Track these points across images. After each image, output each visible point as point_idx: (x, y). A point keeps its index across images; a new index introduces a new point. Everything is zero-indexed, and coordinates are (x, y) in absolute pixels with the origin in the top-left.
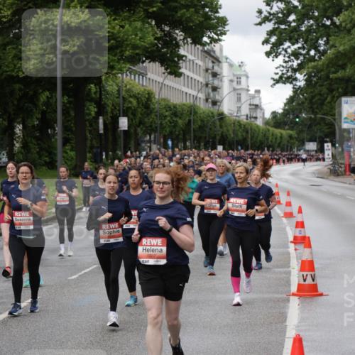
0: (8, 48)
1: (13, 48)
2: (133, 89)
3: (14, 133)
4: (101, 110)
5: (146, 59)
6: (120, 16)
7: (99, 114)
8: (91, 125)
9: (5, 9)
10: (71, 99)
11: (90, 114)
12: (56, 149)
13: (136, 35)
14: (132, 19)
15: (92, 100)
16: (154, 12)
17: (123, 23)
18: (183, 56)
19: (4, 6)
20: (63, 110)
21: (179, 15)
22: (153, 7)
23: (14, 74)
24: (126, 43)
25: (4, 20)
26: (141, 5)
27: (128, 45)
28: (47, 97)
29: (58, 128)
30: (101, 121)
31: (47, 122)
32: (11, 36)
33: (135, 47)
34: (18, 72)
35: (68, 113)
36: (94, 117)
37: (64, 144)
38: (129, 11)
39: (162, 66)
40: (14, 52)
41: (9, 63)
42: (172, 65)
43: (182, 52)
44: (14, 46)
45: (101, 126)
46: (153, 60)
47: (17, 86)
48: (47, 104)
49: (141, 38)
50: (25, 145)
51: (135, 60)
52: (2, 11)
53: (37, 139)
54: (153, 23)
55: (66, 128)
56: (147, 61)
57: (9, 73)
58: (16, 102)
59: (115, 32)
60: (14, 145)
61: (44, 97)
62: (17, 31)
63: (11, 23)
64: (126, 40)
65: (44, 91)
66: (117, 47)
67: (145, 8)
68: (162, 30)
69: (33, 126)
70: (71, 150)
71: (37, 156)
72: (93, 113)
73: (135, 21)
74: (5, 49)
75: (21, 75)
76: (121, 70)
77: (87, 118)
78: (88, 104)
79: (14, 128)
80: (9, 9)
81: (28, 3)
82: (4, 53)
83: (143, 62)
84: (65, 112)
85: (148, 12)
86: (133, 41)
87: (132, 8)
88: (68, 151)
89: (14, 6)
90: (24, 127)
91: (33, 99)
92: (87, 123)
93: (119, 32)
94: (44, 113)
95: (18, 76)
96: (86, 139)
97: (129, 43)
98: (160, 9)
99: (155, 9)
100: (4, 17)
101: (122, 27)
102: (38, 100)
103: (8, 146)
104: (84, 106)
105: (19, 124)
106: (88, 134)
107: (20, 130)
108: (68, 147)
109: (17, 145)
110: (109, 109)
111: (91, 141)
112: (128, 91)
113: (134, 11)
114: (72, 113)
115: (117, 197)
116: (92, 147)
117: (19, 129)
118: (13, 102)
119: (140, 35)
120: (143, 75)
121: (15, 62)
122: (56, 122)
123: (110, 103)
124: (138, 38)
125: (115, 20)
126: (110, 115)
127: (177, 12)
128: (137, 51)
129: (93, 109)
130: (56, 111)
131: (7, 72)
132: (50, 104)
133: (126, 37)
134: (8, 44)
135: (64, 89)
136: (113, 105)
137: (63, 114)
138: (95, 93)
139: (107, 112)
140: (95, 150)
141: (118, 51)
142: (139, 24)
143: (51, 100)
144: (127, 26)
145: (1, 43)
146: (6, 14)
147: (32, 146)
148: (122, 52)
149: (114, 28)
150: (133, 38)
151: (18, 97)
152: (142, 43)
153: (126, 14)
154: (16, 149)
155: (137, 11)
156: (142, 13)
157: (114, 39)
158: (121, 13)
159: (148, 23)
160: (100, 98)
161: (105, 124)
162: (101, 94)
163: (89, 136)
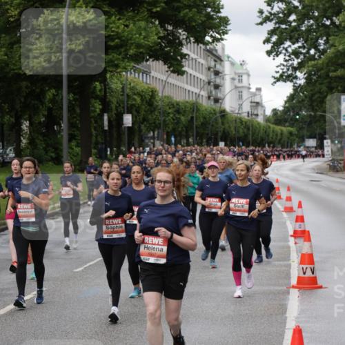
0: (15, 46)
2: (137, 87)
3: (20, 130)
4: (106, 108)
5: (150, 57)
6: (124, 15)
7: (103, 111)
8: (96, 122)
9: (12, 9)
10: (77, 97)
11: (95, 111)
12: (61, 144)
13: (140, 34)
14: (136, 19)
15: (97, 97)
16: (157, 12)
17: (127, 23)
18: (186, 55)
19: (11, 6)
20: (68, 107)
21: (182, 15)
22: (157, 7)
23: (21, 72)
24: (130, 42)
25: (12, 19)
26: (145, 6)
27: (132, 44)
28: (53, 94)
29: (64, 125)
30: (106, 117)
31: (53, 119)
32: (18, 35)
33: (139, 46)
35: (74, 109)
36: (99, 114)
37: (70, 140)
38: (133, 11)
39: (165, 64)
41: (17, 61)
42: (175, 64)
43: (185, 50)
45: (106, 123)
46: (157, 59)
47: (24, 84)
48: (53, 101)
49: (145, 37)
50: (32, 142)
51: (139, 58)
52: (10, 11)
53: (44, 135)
54: (157, 22)
55: (71, 125)
56: (151, 60)
57: (16, 71)
58: (23, 100)
59: (120, 31)
60: (21, 141)
61: (50, 93)
63: (18, 23)
64: (131, 39)
65: (50, 88)
66: (121, 46)
67: (150, 8)
68: (166, 30)
69: (40, 123)
70: (77, 146)
71: (43, 152)
72: (98, 110)
73: (139, 20)
74: (12, 48)
76: (125, 68)
77: (92, 114)
78: (93, 101)
79: (21, 124)
80: (16, 9)
81: (36, 3)
82: (11, 52)
83: (147, 60)
84: (71, 109)
85: (152, 12)
86: (137, 40)
87: (136, 8)
88: (74, 147)
89: (21, 6)
90: (31, 124)
91: (40, 96)
92: (92, 120)
93: (124, 31)
94: (50, 110)
95: (25, 74)
96: (91, 135)
97: (133, 42)
98: (163, 9)
99: (158, 9)
100: (12, 16)
101: (127, 26)
102: (44, 97)
103: (15, 142)
104: (90, 103)
105: (26, 121)
106: (93, 130)
107: (27, 126)
108: (73, 144)
109: (24, 141)
110: (113, 106)
111: (96, 137)
112: (132, 89)
113: (139, 11)
114: (78, 111)
115: (120, 193)
116: (97, 143)
117: (25, 126)
118: (20, 100)
119: (144, 34)
120: (147, 73)
122: (62, 119)
123: (114, 100)
124: (142, 37)
125: (119, 19)
126: (114, 112)
127: (179, 12)
128: (141, 50)
129: (98, 106)
130: (62, 108)
131: (14, 70)
132: (56, 101)
133: (130, 36)
134: (15, 43)
135: (69, 87)
136: (117, 103)
137: (69, 111)
138: (100, 91)
139: (111, 109)
140: (100, 146)
141: (123, 50)
142: (143, 24)
143: (57, 98)
144: (131, 25)
145: (8, 42)
146: (13, 14)
147: (38, 141)
148: (126, 50)
149: (118, 27)
150: (137, 37)
151: (25, 94)
152: (146, 42)
153: (130, 14)
154: (23, 145)
155: (141, 11)
156: (146, 13)
157: (119, 38)
158: (125, 13)
159: (152, 23)
160: (105, 95)
161: (109, 120)
162: (105, 92)
163: (94, 133)
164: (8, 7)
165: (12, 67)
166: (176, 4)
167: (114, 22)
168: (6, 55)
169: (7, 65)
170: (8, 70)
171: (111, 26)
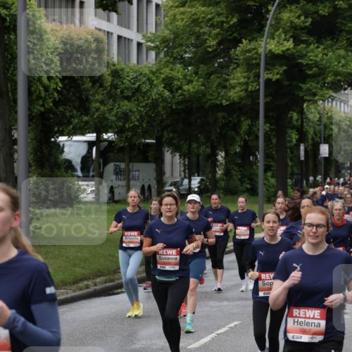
0: (212, 77)
1: (218, 77)
3: (217, 160)
4: (302, 137)
5: (349, 86)
6: (323, 44)
7: (300, 141)
8: (292, 153)
9: (210, 39)
10: (273, 127)
11: (291, 141)
12: (257, 176)
13: (339, 62)
14: (334, 48)
15: (293, 127)
17: (326, 51)
19: (209, 36)
20: (265, 138)
23: (218, 102)
24: (327, 70)
25: (210, 50)
26: (345, 35)
27: (330, 72)
28: (249, 125)
29: (260, 156)
30: (302, 147)
31: (249, 150)
32: (216, 65)
33: (336, 74)
34: (221, 100)
35: (270, 140)
36: (295, 145)
37: (265, 171)
38: (332, 39)
40: (218, 80)
41: (213, 91)
44: (218, 75)
45: (302, 153)
47: (220, 114)
49: (343, 66)
50: (227, 173)
51: (336, 87)
52: (208, 42)
53: (239, 166)
55: (267, 156)
56: (349, 89)
57: (213, 101)
58: (218, 131)
59: (318, 59)
60: (216, 172)
61: (245, 125)
62: (222, 60)
63: (216, 53)
64: (329, 67)
65: (246, 119)
66: (319, 75)
67: (348, 36)
69: (236, 153)
70: (273, 177)
71: (238, 182)
72: (294, 140)
73: (337, 49)
74: (209, 78)
75: (225, 103)
76: (323, 97)
77: (289, 145)
78: (290, 131)
79: (216, 155)
80: (214, 39)
81: (233, 33)
82: (208, 82)
83: (345, 89)
84: (267, 139)
86: (335, 68)
87: (336, 36)
88: (270, 178)
89: (219, 36)
90: (227, 155)
91: (236, 127)
92: (289, 150)
93: (322, 60)
94: (246, 142)
95: (222, 104)
96: (287, 165)
97: (331, 69)
100: (210, 47)
102: (240, 128)
103: (210, 173)
104: (286, 133)
105: (222, 151)
106: (289, 161)
107: (222, 157)
108: (269, 174)
109: (219, 172)
110: (310, 136)
111: (292, 167)
112: (329, 118)
113: (338, 40)
114: (274, 141)
116: (292, 174)
117: (221, 156)
118: (216, 130)
119: (343, 62)
120: (345, 102)
121: (219, 90)
122: (258, 150)
123: (311, 130)
124: (341, 64)
125: (318, 47)
126: (310, 142)
128: (339, 78)
129: (294, 136)
131: (211, 100)
132: (252, 133)
133: (329, 64)
134: (212, 73)
135: (266, 117)
136: (315, 133)
137: (265, 141)
138: (297, 120)
139: (308, 139)
140: (296, 177)
141: (321, 78)
142: (342, 52)
144: (330, 54)
145: (206, 72)
146: (212, 44)
147: (234, 173)
149: (317, 56)
150: (335, 65)
151: (221, 124)
152: (345, 70)
153: (328, 42)
154: (218, 176)
155: (340, 39)
156: (345, 42)
157: (317, 67)
158: (324, 42)
160: (302, 125)
161: (306, 151)
162: (302, 122)
163: (290, 163)
164: (206, 37)
165: (209, 97)
167: (312, 51)
168: (203, 85)
169: (204, 95)
170: (205, 100)
171: (309, 54)
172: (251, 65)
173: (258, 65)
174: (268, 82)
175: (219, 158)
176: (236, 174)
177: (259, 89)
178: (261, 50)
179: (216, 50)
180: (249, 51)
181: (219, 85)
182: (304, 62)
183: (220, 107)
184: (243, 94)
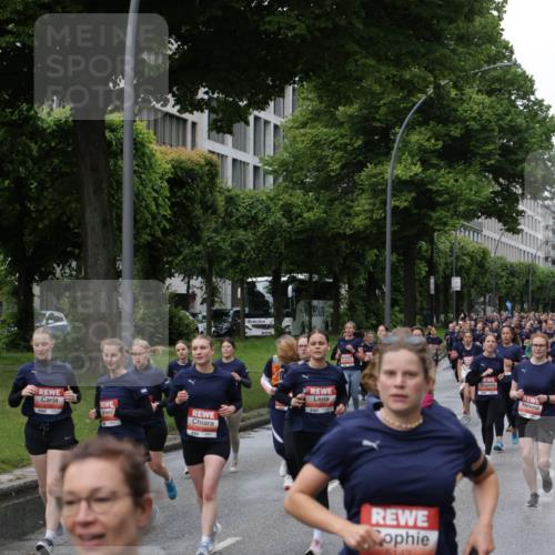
0: (335, 203)
1: (341, 204)
2: (467, 247)
3: (338, 293)
4: (432, 270)
5: (483, 214)
6: (455, 169)
7: (430, 273)
8: (421, 285)
9: (333, 162)
10: (401, 258)
11: (420, 274)
12: (383, 311)
13: (471, 190)
14: (467, 172)
15: (422, 258)
16: (491, 165)
17: (457, 177)
18: (523, 211)
19: (332, 160)
20: (392, 269)
22: (490, 159)
23: (341, 231)
24: (459, 198)
25: (333, 174)
26: (478, 158)
27: (462, 200)
28: (376, 255)
29: (387, 288)
30: (432, 280)
31: (374, 282)
32: (340, 190)
33: (469, 202)
34: (344, 229)
35: (397, 272)
36: (425, 277)
37: (392, 306)
38: (465, 163)
39: (500, 221)
40: (342, 207)
41: (336, 219)
42: (511, 222)
43: (521, 207)
44: (342, 201)
45: (432, 286)
46: (489, 216)
47: (343, 243)
48: (375, 263)
49: (476, 192)
50: (351, 307)
51: (470, 216)
52: (331, 165)
53: (364, 299)
54: (491, 176)
55: (394, 289)
56: (483, 217)
57: (335, 230)
58: (341, 261)
59: (449, 185)
60: (339, 306)
61: (372, 255)
62: (346, 185)
63: (339, 178)
64: (460, 195)
65: (372, 248)
66: (451, 202)
67: (482, 160)
68: (500, 184)
69: (360, 286)
70: (400, 312)
71: (363, 318)
72: (424, 273)
73: (469, 174)
74: (331, 205)
75: (348, 232)
76: (454, 227)
77: (417, 277)
78: (418, 262)
79: (340, 287)
80: (337, 163)
81: (358, 156)
82: (331, 209)
83: (479, 218)
84: (394, 272)
85: (486, 166)
86: (467, 196)
87: (468, 160)
88: (397, 313)
89: (343, 159)
90: (350, 288)
91: (360, 257)
92: (417, 283)
93: (453, 186)
94: (370, 273)
95: (345, 233)
96: (416, 300)
97: (463, 197)
98: (498, 161)
99: (493, 162)
100: (333, 171)
101: (456, 181)
102: (364, 258)
104: (415, 264)
105: (345, 284)
106: (418, 295)
107: (345, 290)
108: (397, 308)
110: (441, 268)
111: (421, 302)
112: (461, 248)
113: (470, 164)
114: (402, 273)
116: (422, 309)
118: (338, 261)
119: (475, 189)
120: (478, 231)
121: (343, 218)
122: (384, 283)
123: (442, 261)
124: (473, 192)
125: (449, 173)
126: (441, 273)
127: (517, 166)
129: (423, 269)
130: (384, 270)
132: (378, 264)
133: (460, 192)
134: (336, 199)
135: (393, 246)
136: (446, 264)
137: (392, 274)
138: (426, 251)
139: (438, 272)
140: (425, 312)
141: (452, 206)
142: (473, 177)
143: (379, 258)
144: (461, 180)
145: (328, 198)
146: (335, 167)
147: (359, 308)
148: (456, 207)
149: (448, 182)
150: (467, 193)
151: (344, 255)
152: (478, 198)
153: (461, 167)
154: (341, 311)
155: (473, 163)
156: (479, 166)
157: (448, 193)
158: (456, 166)
159: (485, 177)
160: (432, 256)
161: (436, 284)
162: (432, 253)
163: (420, 299)
164: (329, 160)
165: (331, 225)
166: (514, 157)
167: (443, 176)
168: (325, 212)
169: (326, 223)
170: (326, 229)
171: (440, 180)
172: (377, 191)
173: (384, 191)
174: (395, 209)
175: (343, 291)
176: (361, 310)
177: (385, 217)
178: (388, 176)
179: (339, 174)
180: (374, 176)
181: (343, 211)
182: (434, 188)
183: (343, 237)
184: (367, 222)
